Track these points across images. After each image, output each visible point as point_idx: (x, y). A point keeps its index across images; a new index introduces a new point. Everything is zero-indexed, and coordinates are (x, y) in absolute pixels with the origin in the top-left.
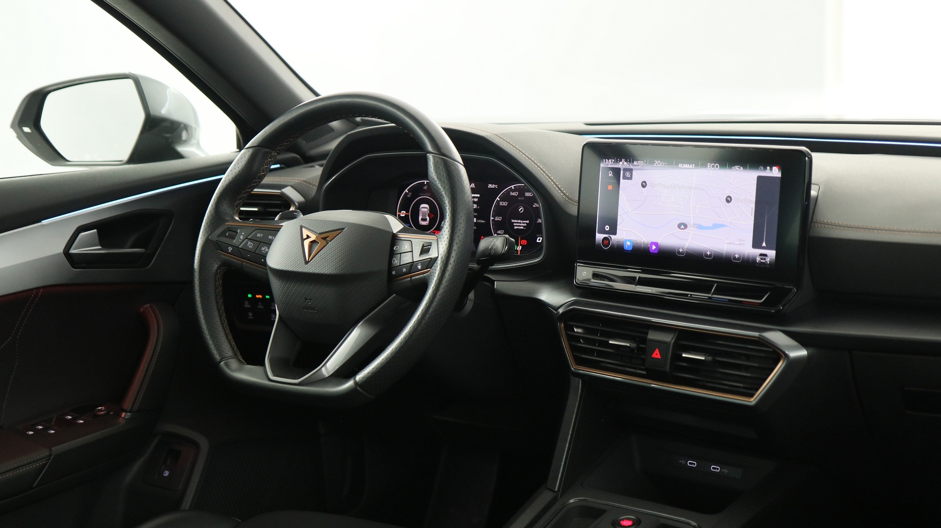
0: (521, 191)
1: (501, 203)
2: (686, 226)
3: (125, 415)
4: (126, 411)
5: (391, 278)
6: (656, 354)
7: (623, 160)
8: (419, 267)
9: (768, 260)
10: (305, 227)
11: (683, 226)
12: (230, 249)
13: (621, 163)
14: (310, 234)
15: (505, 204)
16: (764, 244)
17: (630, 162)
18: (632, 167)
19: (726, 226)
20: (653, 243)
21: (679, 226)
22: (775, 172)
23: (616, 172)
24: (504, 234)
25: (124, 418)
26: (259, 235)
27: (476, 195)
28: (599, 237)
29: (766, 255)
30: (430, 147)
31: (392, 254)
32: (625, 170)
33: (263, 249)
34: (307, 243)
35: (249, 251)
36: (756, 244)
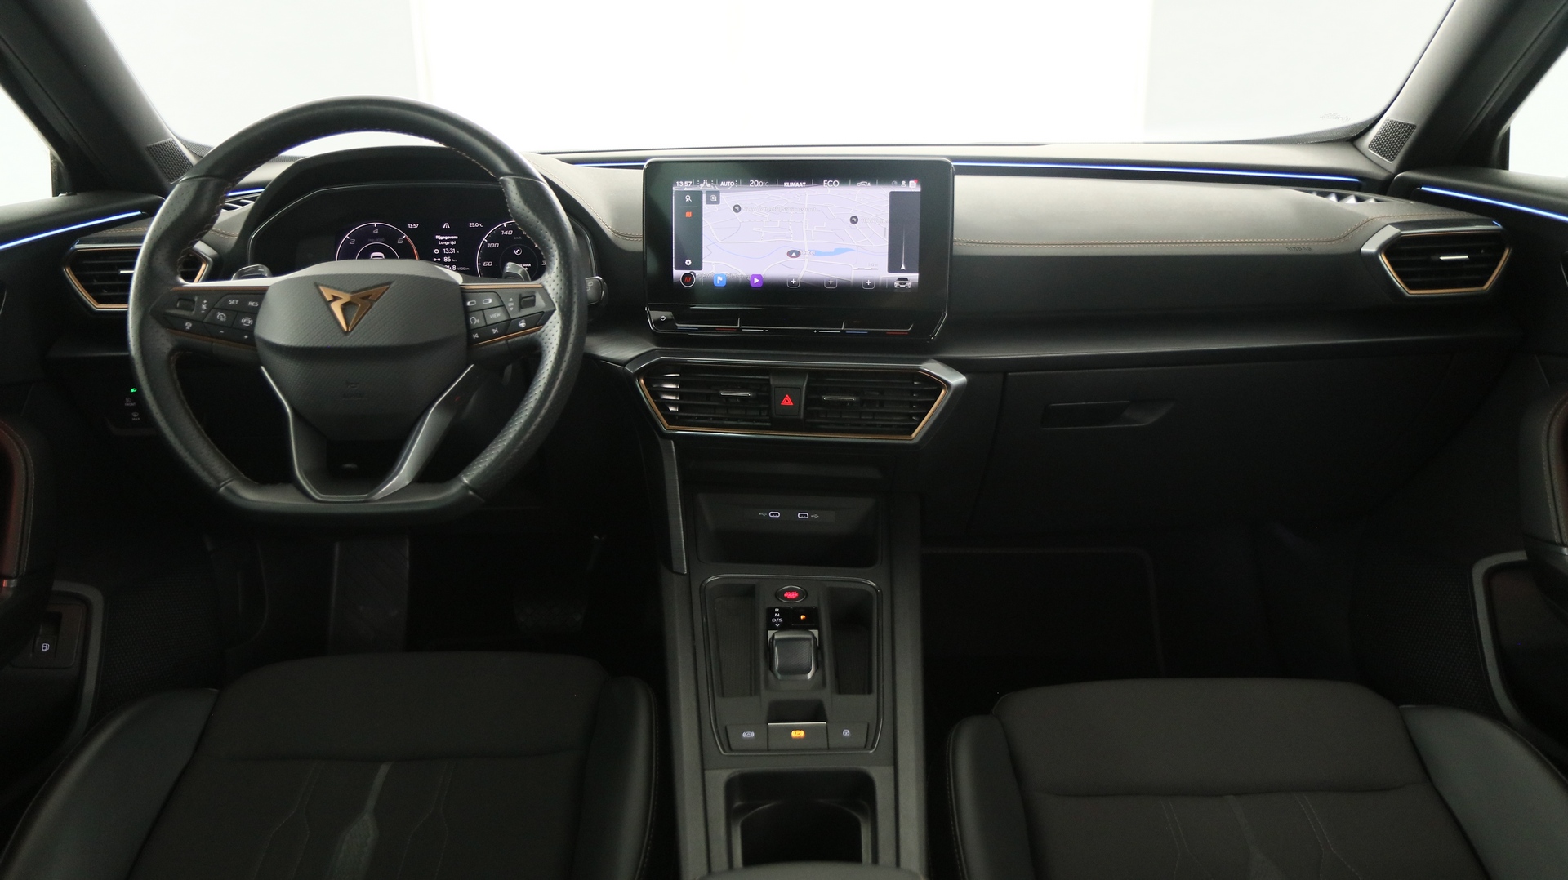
1: (490, 245)
2: (798, 254)
3: (9, 584)
4: (9, 578)
5: (471, 342)
6: (787, 401)
7: (705, 182)
8: (522, 325)
9: (909, 284)
10: (322, 285)
11: (794, 253)
12: (188, 325)
13: (702, 185)
14: (337, 294)
15: (495, 245)
16: (903, 267)
17: (715, 183)
18: (718, 189)
19: (849, 250)
20: (754, 276)
21: (790, 254)
22: (913, 187)
23: (697, 196)
25: (8, 588)
26: (232, 302)
27: (453, 237)
28: (678, 274)
29: (906, 279)
30: (504, 168)
31: (467, 312)
32: (709, 193)
33: (244, 321)
34: (336, 308)
35: (220, 325)
36: (893, 267)
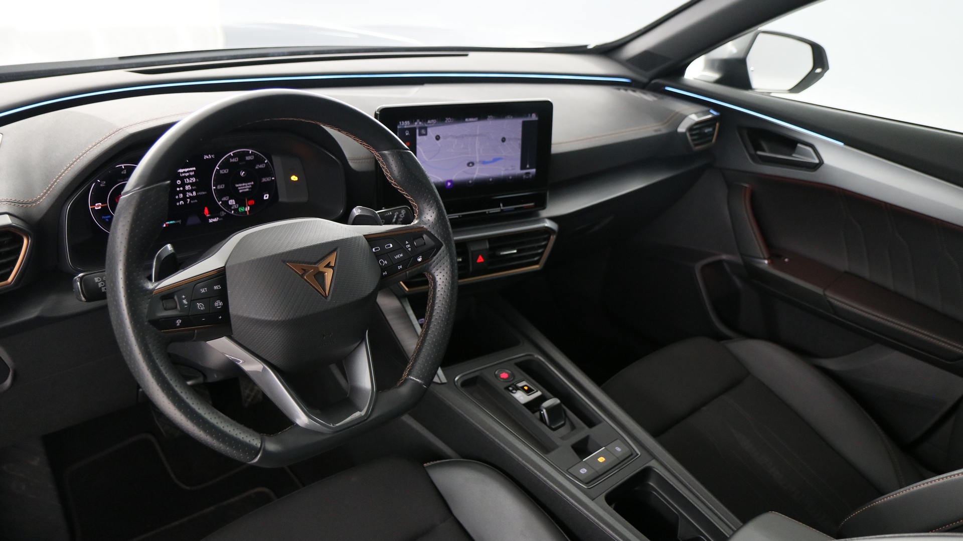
0: (242, 156)
1: (221, 172)
2: (473, 164)
6: (480, 259)
7: (418, 120)
8: (420, 260)
9: (531, 176)
10: (289, 262)
11: (471, 164)
12: (179, 322)
13: (416, 123)
15: (226, 171)
16: (528, 166)
17: (424, 121)
18: (426, 125)
19: (499, 159)
20: (447, 181)
21: (468, 165)
22: (534, 117)
23: (413, 131)
26: (203, 291)
27: (191, 169)
29: (529, 173)
32: (420, 128)
33: (217, 304)
34: (309, 277)
36: (523, 167)
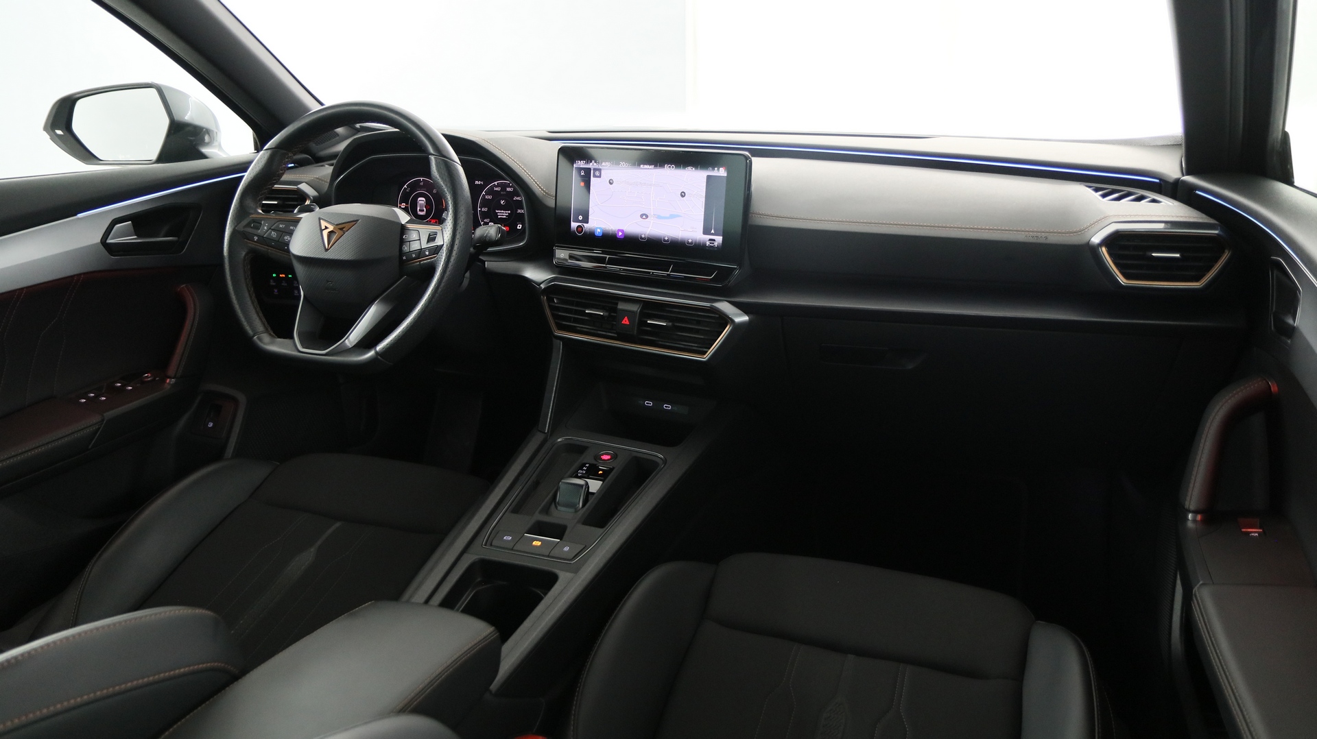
0: (504, 186)
1: (486, 197)
2: (647, 216)
3: (170, 381)
4: (170, 378)
5: (402, 262)
6: (626, 321)
7: (593, 162)
8: (427, 253)
9: (716, 244)
10: (323, 219)
11: (644, 216)
12: (256, 238)
13: (591, 164)
14: (328, 225)
15: (489, 197)
16: (713, 231)
17: (599, 163)
18: (600, 167)
19: (678, 216)
20: (619, 230)
21: (642, 216)
22: (722, 172)
23: (588, 171)
24: (490, 222)
25: (169, 384)
26: (281, 226)
28: (574, 225)
29: (714, 240)
30: (431, 150)
31: (402, 242)
32: (595, 170)
33: (286, 238)
34: (325, 233)
35: (273, 240)
36: (706, 231)
